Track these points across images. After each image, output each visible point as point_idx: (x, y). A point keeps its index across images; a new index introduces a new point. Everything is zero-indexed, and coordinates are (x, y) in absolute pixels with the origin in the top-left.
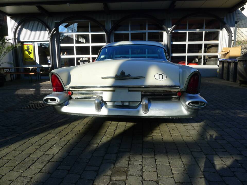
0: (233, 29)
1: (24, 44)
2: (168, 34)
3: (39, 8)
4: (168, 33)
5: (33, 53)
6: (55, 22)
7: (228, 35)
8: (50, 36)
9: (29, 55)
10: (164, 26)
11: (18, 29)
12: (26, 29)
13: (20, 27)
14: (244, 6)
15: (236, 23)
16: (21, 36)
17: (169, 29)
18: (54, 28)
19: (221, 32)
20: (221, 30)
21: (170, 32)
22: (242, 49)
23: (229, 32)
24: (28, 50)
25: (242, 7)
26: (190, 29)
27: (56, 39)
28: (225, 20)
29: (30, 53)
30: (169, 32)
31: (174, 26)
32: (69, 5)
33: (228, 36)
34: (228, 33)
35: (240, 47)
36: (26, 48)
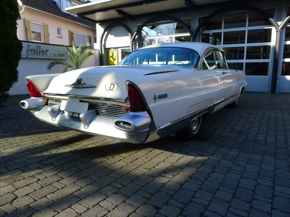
1: (110, 50)
2: (277, 30)
3: (120, 12)
4: (278, 28)
5: (116, 59)
6: (138, 26)
8: (131, 41)
9: (113, 62)
10: (271, 19)
11: (105, 35)
12: (111, 35)
13: (106, 33)
16: (107, 42)
17: (279, 23)
18: (136, 32)
21: (280, 28)
24: (112, 57)
27: (137, 44)
29: (114, 59)
31: (289, 17)
32: (145, 6)
36: (111, 55)
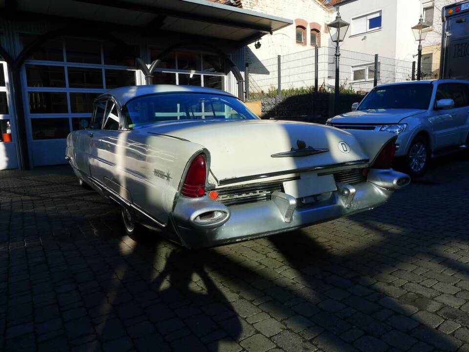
0: (242, 74)
4: (148, 73)
7: (237, 83)
10: (139, 59)
14: (260, 41)
15: (247, 65)
17: (149, 66)
19: (226, 77)
20: (226, 75)
21: (150, 72)
22: (263, 105)
23: (238, 77)
25: (257, 43)
26: (181, 68)
28: (231, 59)
30: (149, 70)
31: (157, 61)
33: (237, 85)
34: (237, 79)
35: (260, 103)
